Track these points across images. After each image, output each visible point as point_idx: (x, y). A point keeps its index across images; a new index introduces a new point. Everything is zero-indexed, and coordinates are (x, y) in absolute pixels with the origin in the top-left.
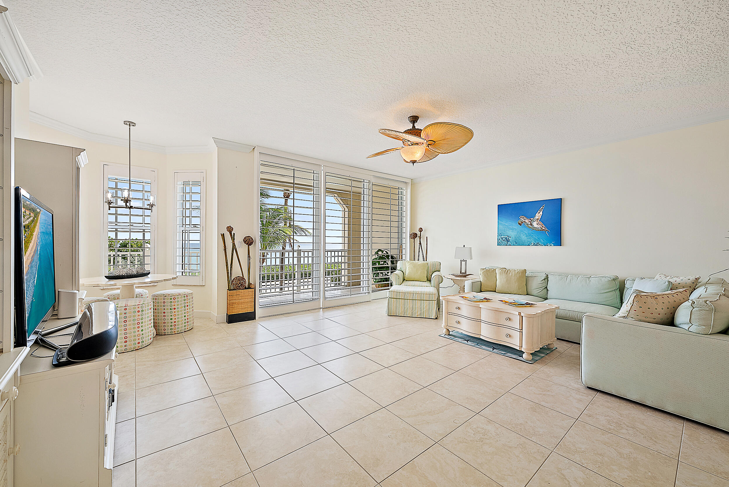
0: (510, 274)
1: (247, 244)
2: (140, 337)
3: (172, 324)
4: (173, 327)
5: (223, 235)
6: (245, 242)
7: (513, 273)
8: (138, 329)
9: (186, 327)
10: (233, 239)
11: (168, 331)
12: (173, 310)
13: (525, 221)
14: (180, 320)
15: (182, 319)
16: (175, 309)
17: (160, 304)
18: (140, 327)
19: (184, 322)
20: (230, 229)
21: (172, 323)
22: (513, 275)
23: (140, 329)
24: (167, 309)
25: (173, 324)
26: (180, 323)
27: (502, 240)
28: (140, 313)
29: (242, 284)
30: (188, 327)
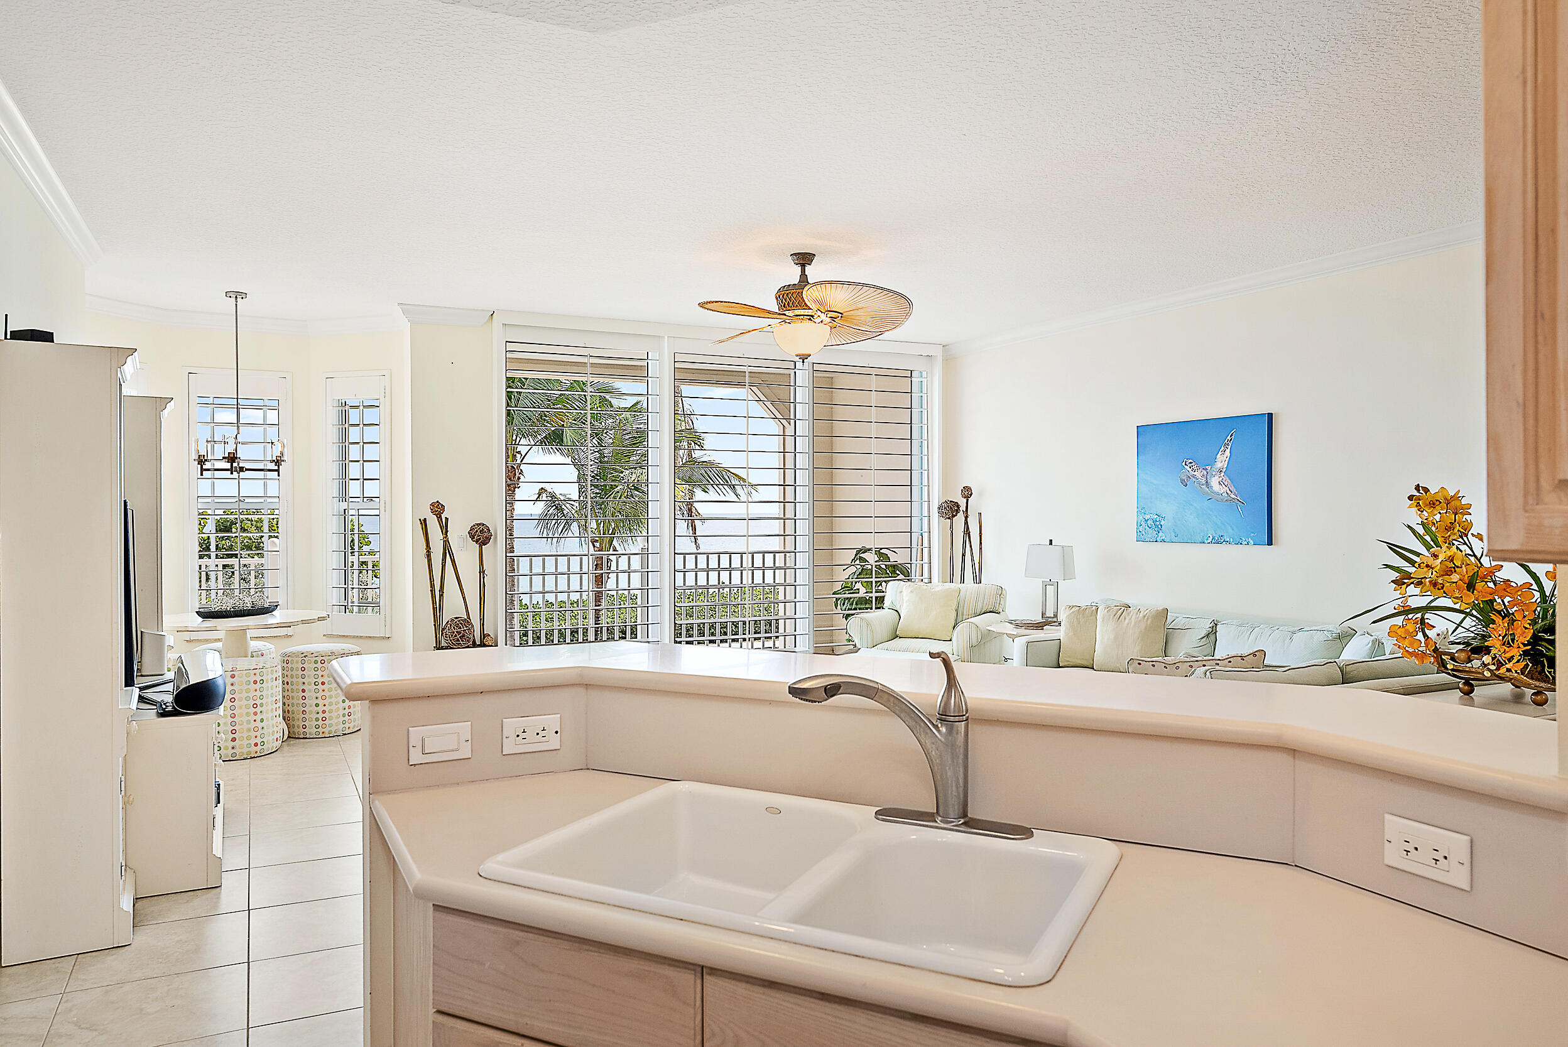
0: (1127, 621)
1: (477, 542)
2: (258, 734)
3: (318, 716)
4: (320, 723)
5: (424, 522)
6: (472, 537)
7: (1133, 617)
8: (255, 718)
9: (347, 725)
10: (445, 529)
11: (311, 731)
12: (320, 687)
13: (1195, 473)
14: (334, 707)
15: (339, 705)
16: (323, 683)
17: (295, 673)
18: (259, 712)
19: (341, 712)
20: (438, 509)
21: (318, 713)
22: (1133, 623)
23: (258, 718)
24: (309, 684)
25: (321, 716)
26: (334, 714)
27: (1147, 527)
28: (258, 685)
29: (463, 636)
30: (351, 725)
